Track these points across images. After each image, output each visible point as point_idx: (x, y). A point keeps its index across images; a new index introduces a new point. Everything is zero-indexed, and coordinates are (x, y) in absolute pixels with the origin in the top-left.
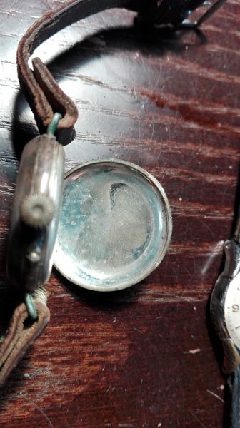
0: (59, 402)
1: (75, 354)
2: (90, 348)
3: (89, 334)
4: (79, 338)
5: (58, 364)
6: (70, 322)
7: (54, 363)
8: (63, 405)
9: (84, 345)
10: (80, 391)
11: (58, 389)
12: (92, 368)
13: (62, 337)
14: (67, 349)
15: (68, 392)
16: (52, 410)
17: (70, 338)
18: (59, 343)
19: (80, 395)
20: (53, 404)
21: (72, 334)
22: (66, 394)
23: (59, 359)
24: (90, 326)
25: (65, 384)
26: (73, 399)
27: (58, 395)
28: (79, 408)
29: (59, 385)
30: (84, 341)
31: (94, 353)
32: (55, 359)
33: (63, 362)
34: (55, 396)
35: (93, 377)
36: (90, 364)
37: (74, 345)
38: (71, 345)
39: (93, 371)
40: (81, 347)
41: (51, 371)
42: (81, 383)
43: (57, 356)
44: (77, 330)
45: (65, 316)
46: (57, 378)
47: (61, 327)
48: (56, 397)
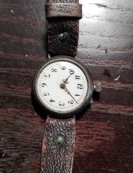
1: (89, 134)
2: (96, 133)
3: (96, 127)
4: (92, 128)
5: (82, 138)
8: (83, 156)
9: (94, 131)
12: (97, 141)
15: (86, 150)
19: (91, 153)
21: (88, 125)
22: (85, 151)
23: (82, 136)
24: (97, 123)
25: (84, 147)
27: (81, 151)
28: (90, 159)
30: (94, 129)
31: (98, 135)
33: (84, 137)
35: (97, 146)
36: (96, 140)
39: (97, 143)
40: (92, 132)
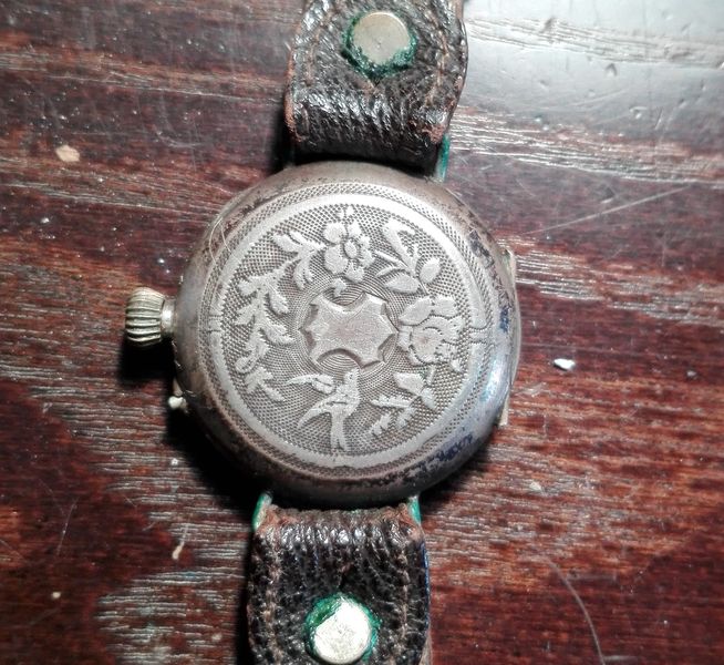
0: (614, 566)
6: (648, 374)
7: (604, 468)
10: (666, 547)
11: (610, 535)
13: (626, 409)
14: (639, 440)
16: (594, 584)
17: (648, 414)
18: (618, 421)
20: (597, 567)
26: (648, 564)
29: (614, 524)
32: (607, 459)
34: (602, 550)
37: (655, 432)
38: (651, 431)
41: (597, 486)
42: (669, 529)
43: (611, 453)
44: (667, 397)
45: (638, 359)
46: (609, 506)
47: (627, 384)
48: (605, 553)
